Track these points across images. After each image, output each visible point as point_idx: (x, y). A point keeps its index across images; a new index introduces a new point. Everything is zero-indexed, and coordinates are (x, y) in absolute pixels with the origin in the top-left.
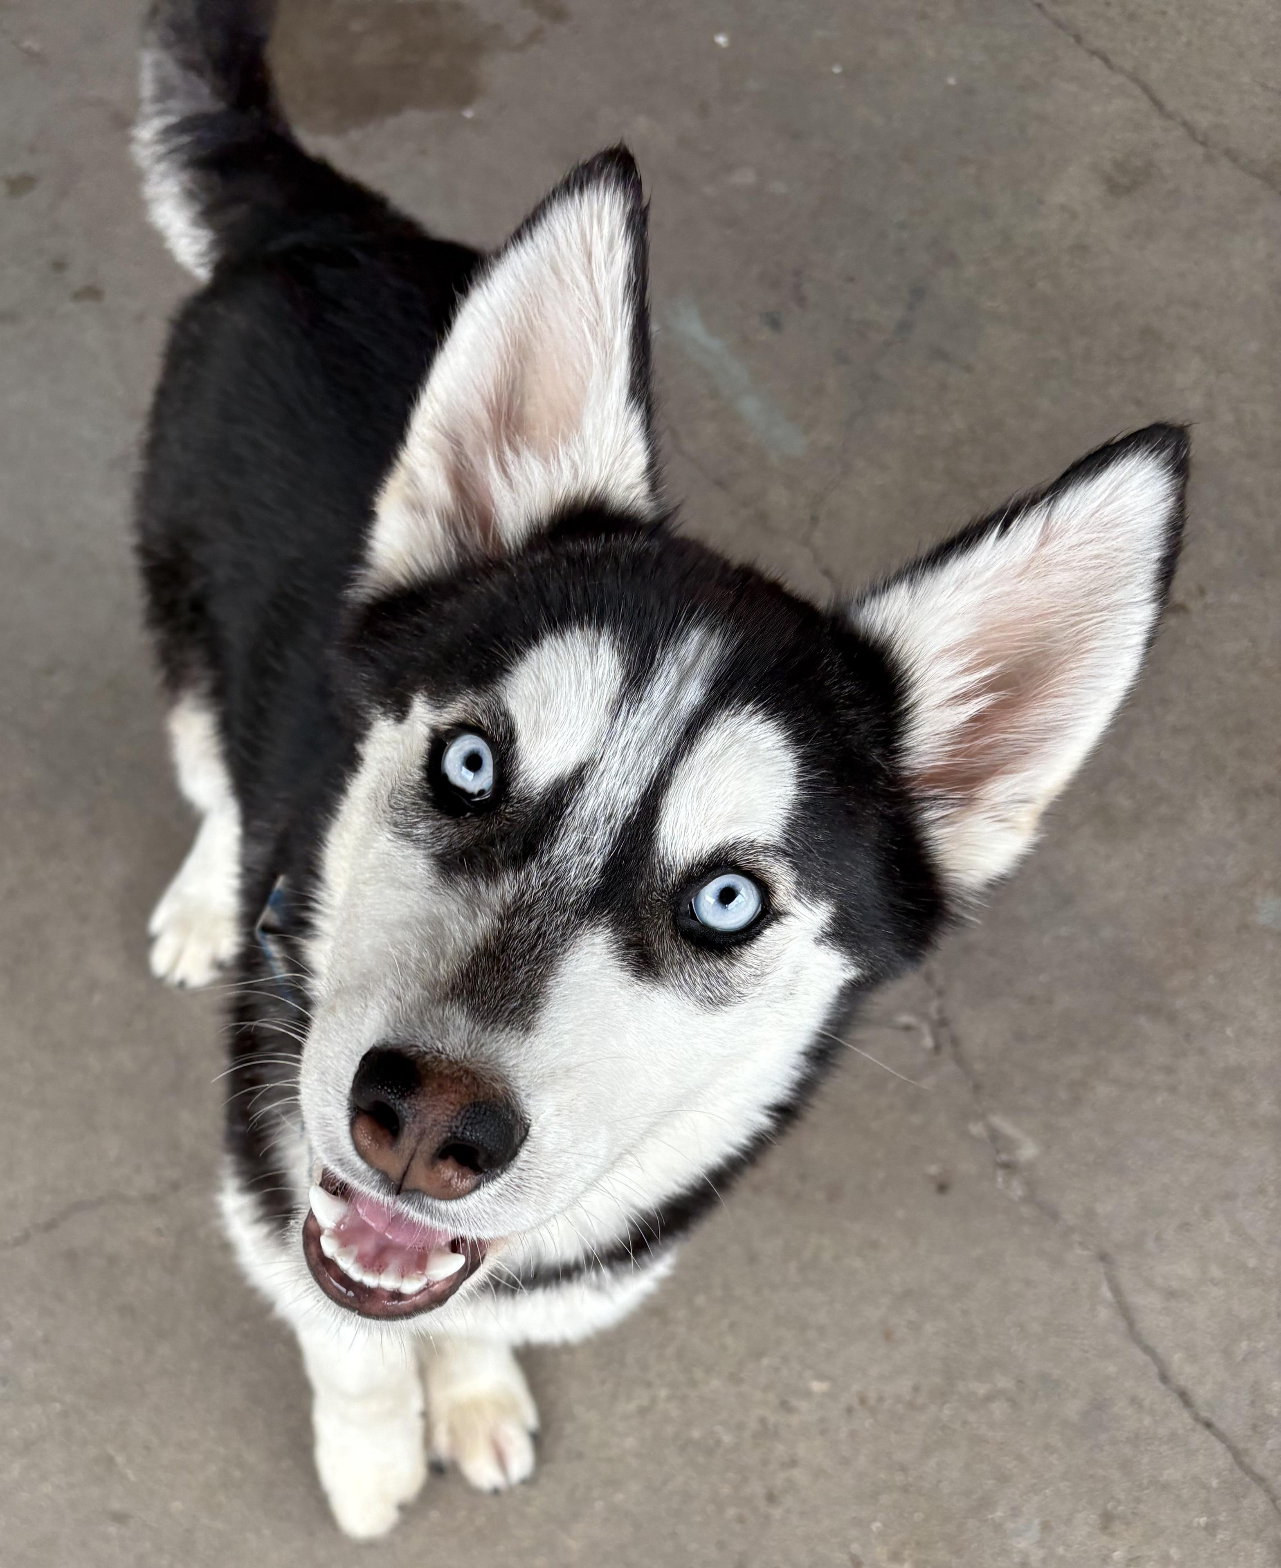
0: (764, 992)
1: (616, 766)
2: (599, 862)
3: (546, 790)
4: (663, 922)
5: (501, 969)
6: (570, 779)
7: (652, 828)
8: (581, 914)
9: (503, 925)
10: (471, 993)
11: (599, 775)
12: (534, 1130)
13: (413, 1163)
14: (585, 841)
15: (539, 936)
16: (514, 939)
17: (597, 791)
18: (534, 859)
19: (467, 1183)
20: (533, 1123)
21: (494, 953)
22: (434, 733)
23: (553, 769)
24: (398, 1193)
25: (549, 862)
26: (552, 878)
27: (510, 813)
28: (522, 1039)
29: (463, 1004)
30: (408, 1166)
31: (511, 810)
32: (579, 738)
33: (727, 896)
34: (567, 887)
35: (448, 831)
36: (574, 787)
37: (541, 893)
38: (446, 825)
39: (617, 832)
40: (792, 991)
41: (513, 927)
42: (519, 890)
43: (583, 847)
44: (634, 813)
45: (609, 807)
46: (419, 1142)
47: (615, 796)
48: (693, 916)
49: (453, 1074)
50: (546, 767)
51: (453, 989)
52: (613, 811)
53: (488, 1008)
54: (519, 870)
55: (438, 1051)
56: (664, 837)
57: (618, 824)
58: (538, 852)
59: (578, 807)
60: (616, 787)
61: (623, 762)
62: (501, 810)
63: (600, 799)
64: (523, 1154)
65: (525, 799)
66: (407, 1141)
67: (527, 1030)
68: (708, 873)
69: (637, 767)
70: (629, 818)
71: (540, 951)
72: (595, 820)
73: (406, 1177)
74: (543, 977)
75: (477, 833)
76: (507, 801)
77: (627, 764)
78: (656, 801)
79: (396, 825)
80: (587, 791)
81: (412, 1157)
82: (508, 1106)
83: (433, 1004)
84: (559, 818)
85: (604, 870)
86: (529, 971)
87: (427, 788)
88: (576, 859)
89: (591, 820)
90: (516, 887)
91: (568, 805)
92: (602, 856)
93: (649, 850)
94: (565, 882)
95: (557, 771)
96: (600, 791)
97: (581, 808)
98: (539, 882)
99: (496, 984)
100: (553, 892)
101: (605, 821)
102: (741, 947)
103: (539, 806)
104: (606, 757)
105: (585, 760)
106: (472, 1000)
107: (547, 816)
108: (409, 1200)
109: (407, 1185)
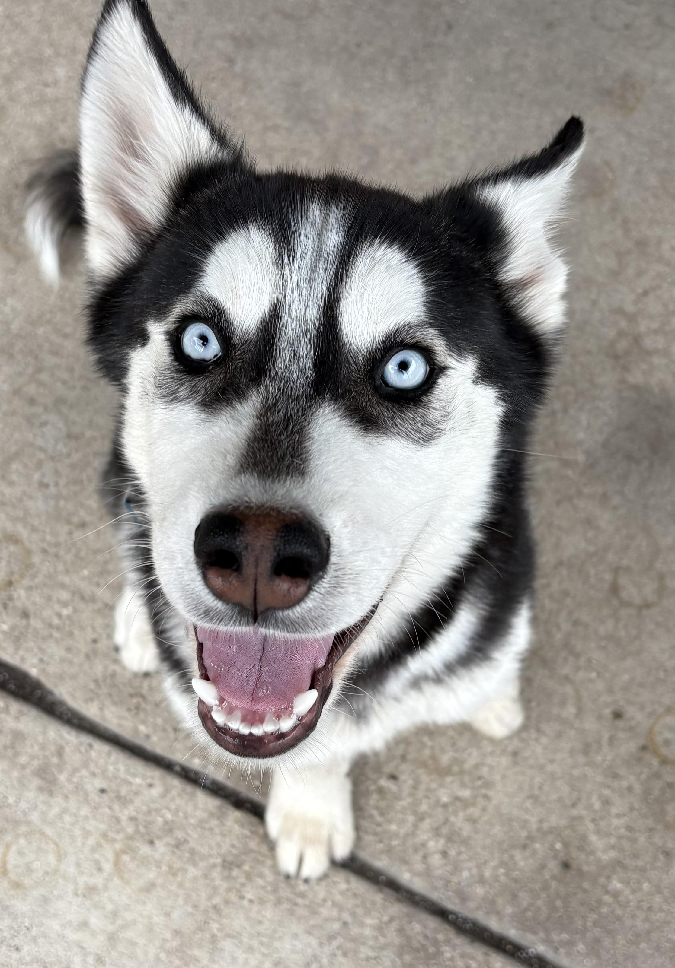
0: (455, 425)
1: (297, 298)
2: (309, 363)
3: (258, 329)
4: (368, 392)
5: (270, 446)
6: (270, 318)
7: (336, 330)
8: (310, 398)
9: (261, 420)
10: (255, 464)
11: (288, 307)
12: (334, 540)
13: (258, 583)
14: (295, 352)
15: (288, 420)
16: (272, 426)
17: (291, 318)
18: (266, 376)
19: (302, 589)
20: (331, 535)
21: (262, 437)
22: (168, 335)
23: (257, 314)
24: (255, 620)
25: (276, 375)
26: (283, 383)
27: (239, 355)
28: (301, 482)
29: (252, 472)
30: (255, 591)
31: (239, 352)
32: (265, 289)
33: (403, 366)
34: (295, 386)
35: (201, 384)
36: (275, 321)
37: (279, 394)
38: (199, 381)
39: (314, 341)
40: (473, 420)
41: (268, 419)
42: (263, 398)
43: (295, 356)
44: (320, 324)
45: (303, 326)
46: (256, 566)
47: (305, 318)
48: (387, 384)
49: (263, 512)
50: (252, 315)
51: (242, 466)
52: (307, 327)
53: (271, 468)
54: (259, 385)
55: (247, 502)
56: (346, 334)
57: (312, 334)
58: (267, 371)
59: (283, 333)
60: (303, 311)
61: (301, 294)
62: (232, 357)
63: (295, 323)
64: (333, 559)
65: (246, 342)
66: (249, 570)
67: (303, 474)
68: (386, 354)
69: (312, 295)
70: (319, 328)
71: (293, 427)
72: (297, 337)
73: (257, 600)
74: (300, 443)
75: (222, 377)
76: (235, 349)
77: (304, 294)
78: (333, 311)
79: (164, 396)
80: (285, 320)
81: (256, 581)
82: (310, 523)
83: (232, 480)
84: (273, 345)
85: (315, 365)
86: (289, 441)
87: (178, 365)
88: (294, 366)
89: (294, 338)
90: (261, 397)
91: (275, 334)
92: (310, 359)
93: (339, 344)
94: (292, 383)
95: (260, 315)
96: (293, 318)
97: (285, 333)
98: (275, 388)
99: (270, 454)
100: (286, 392)
101: (303, 335)
102: (427, 396)
103: (256, 342)
104: (288, 295)
105: (275, 301)
106: (258, 467)
107: (265, 346)
108: (266, 622)
109: (260, 608)
